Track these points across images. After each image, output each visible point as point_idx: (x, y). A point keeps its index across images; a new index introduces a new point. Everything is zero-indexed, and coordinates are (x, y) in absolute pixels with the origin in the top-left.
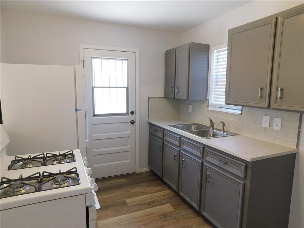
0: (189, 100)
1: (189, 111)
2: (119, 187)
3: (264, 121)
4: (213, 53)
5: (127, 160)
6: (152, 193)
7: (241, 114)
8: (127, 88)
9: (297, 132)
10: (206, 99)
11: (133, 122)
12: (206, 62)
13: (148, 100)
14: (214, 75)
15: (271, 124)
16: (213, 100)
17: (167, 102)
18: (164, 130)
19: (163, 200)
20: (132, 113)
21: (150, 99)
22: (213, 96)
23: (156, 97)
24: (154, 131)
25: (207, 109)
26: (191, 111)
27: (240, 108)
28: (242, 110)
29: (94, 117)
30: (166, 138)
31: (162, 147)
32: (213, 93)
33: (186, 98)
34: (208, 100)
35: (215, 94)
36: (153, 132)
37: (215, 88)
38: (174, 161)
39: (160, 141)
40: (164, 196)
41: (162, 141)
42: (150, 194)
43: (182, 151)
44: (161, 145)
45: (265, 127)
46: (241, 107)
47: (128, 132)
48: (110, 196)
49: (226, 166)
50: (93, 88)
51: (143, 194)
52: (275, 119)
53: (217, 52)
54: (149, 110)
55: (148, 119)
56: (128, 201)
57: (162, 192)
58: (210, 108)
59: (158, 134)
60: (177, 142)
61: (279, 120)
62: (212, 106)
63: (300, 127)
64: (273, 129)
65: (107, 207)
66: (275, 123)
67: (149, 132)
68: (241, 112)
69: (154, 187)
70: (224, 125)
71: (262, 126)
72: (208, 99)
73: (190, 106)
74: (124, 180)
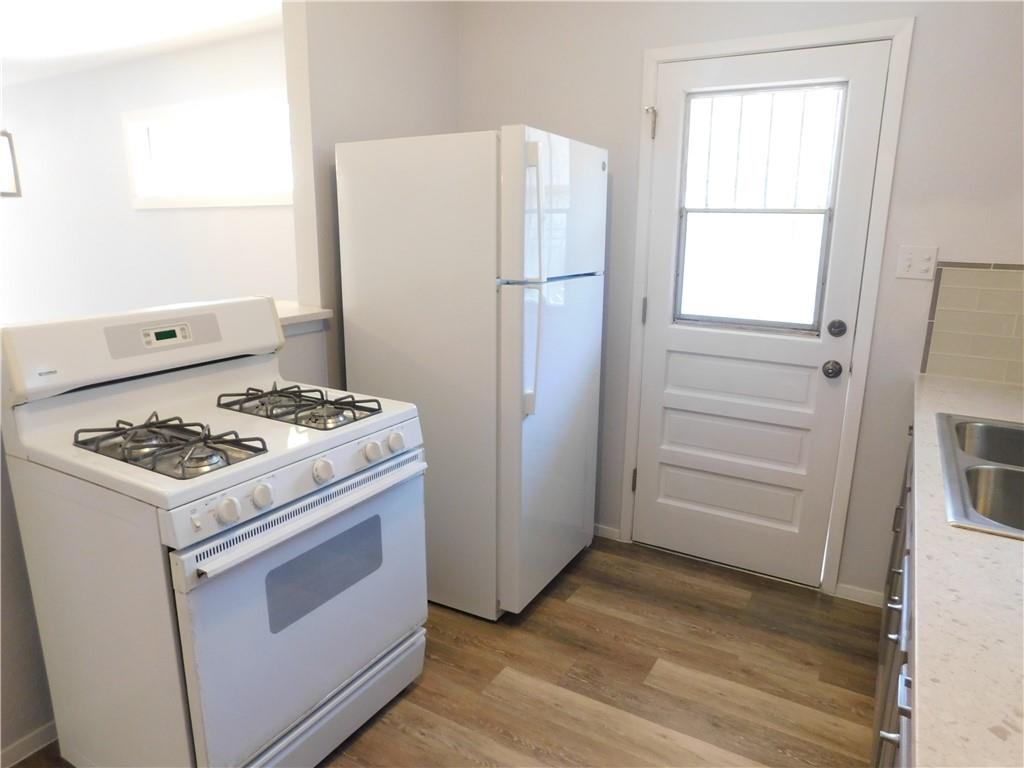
2: (698, 607)
5: (790, 522)
6: (785, 694)
8: (830, 215)
11: (833, 371)
19: (795, 749)
20: (838, 329)
21: (946, 270)
29: (676, 326)
40: (823, 737)
42: (772, 692)
47: (809, 411)
48: (631, 618)
50: (682, 214)
51: (743, 675)
55: (923, 371)
56: (663, 666)
57: (832, 718)
65: (580, 643)
69: (822, 679)
74: (741, 595)
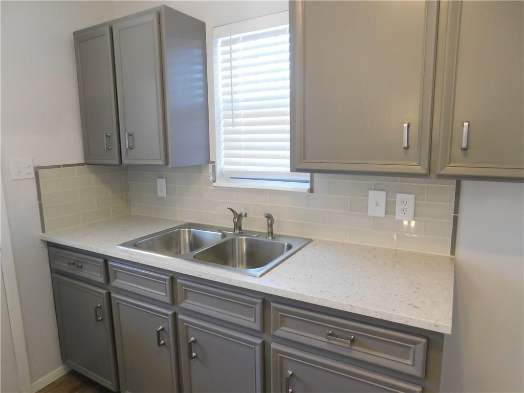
0: (170, 166)
1: (160, 194)
3: (371, 204)
4: (216, 46)
7: (311, 190)
9: (452, 221)
10: (208, 161)
12: (200, 67)
13: (33, 176)
14: (221, 101)
15: (390, 208)
16: (223, 163)
17: (93, 176)
18: (106, 260)
21: (40, 171)
22: (223, 152)
23: (59, 166)
24: (69, 264)
25: (214, 184)
26: (164, 194)
27: (307, 176)
28: (312, 182)
30: (117, 283)
31: (106, 308)
32: (223, 145)
33: (161, 162)
34: (213, 162)
35: (226, 148)
36: (64, 267)
37: (226, 133)
38: (159, 345)
39: (99, 293)
41: (104, 292)
43: (184, 314)
44: (102, 302)
45: (374, 217)
46: (309, 174)
49: (355, 348)
52: (400, 197)
53: (225, 44)
54: (40, 205)
55: (43, 231)
58: (218, 183)
59: (86, 273)
60: (161, 291)
61: (410, 198)
62: (223, 175)
63: (456, 210)
64: (396, 219)
66: (399, 207)
67: (51, 268)
68: (309, 187)
70: (273, 222)
71: (369, 214)
72: (211, 160)
73: (159, 181)
